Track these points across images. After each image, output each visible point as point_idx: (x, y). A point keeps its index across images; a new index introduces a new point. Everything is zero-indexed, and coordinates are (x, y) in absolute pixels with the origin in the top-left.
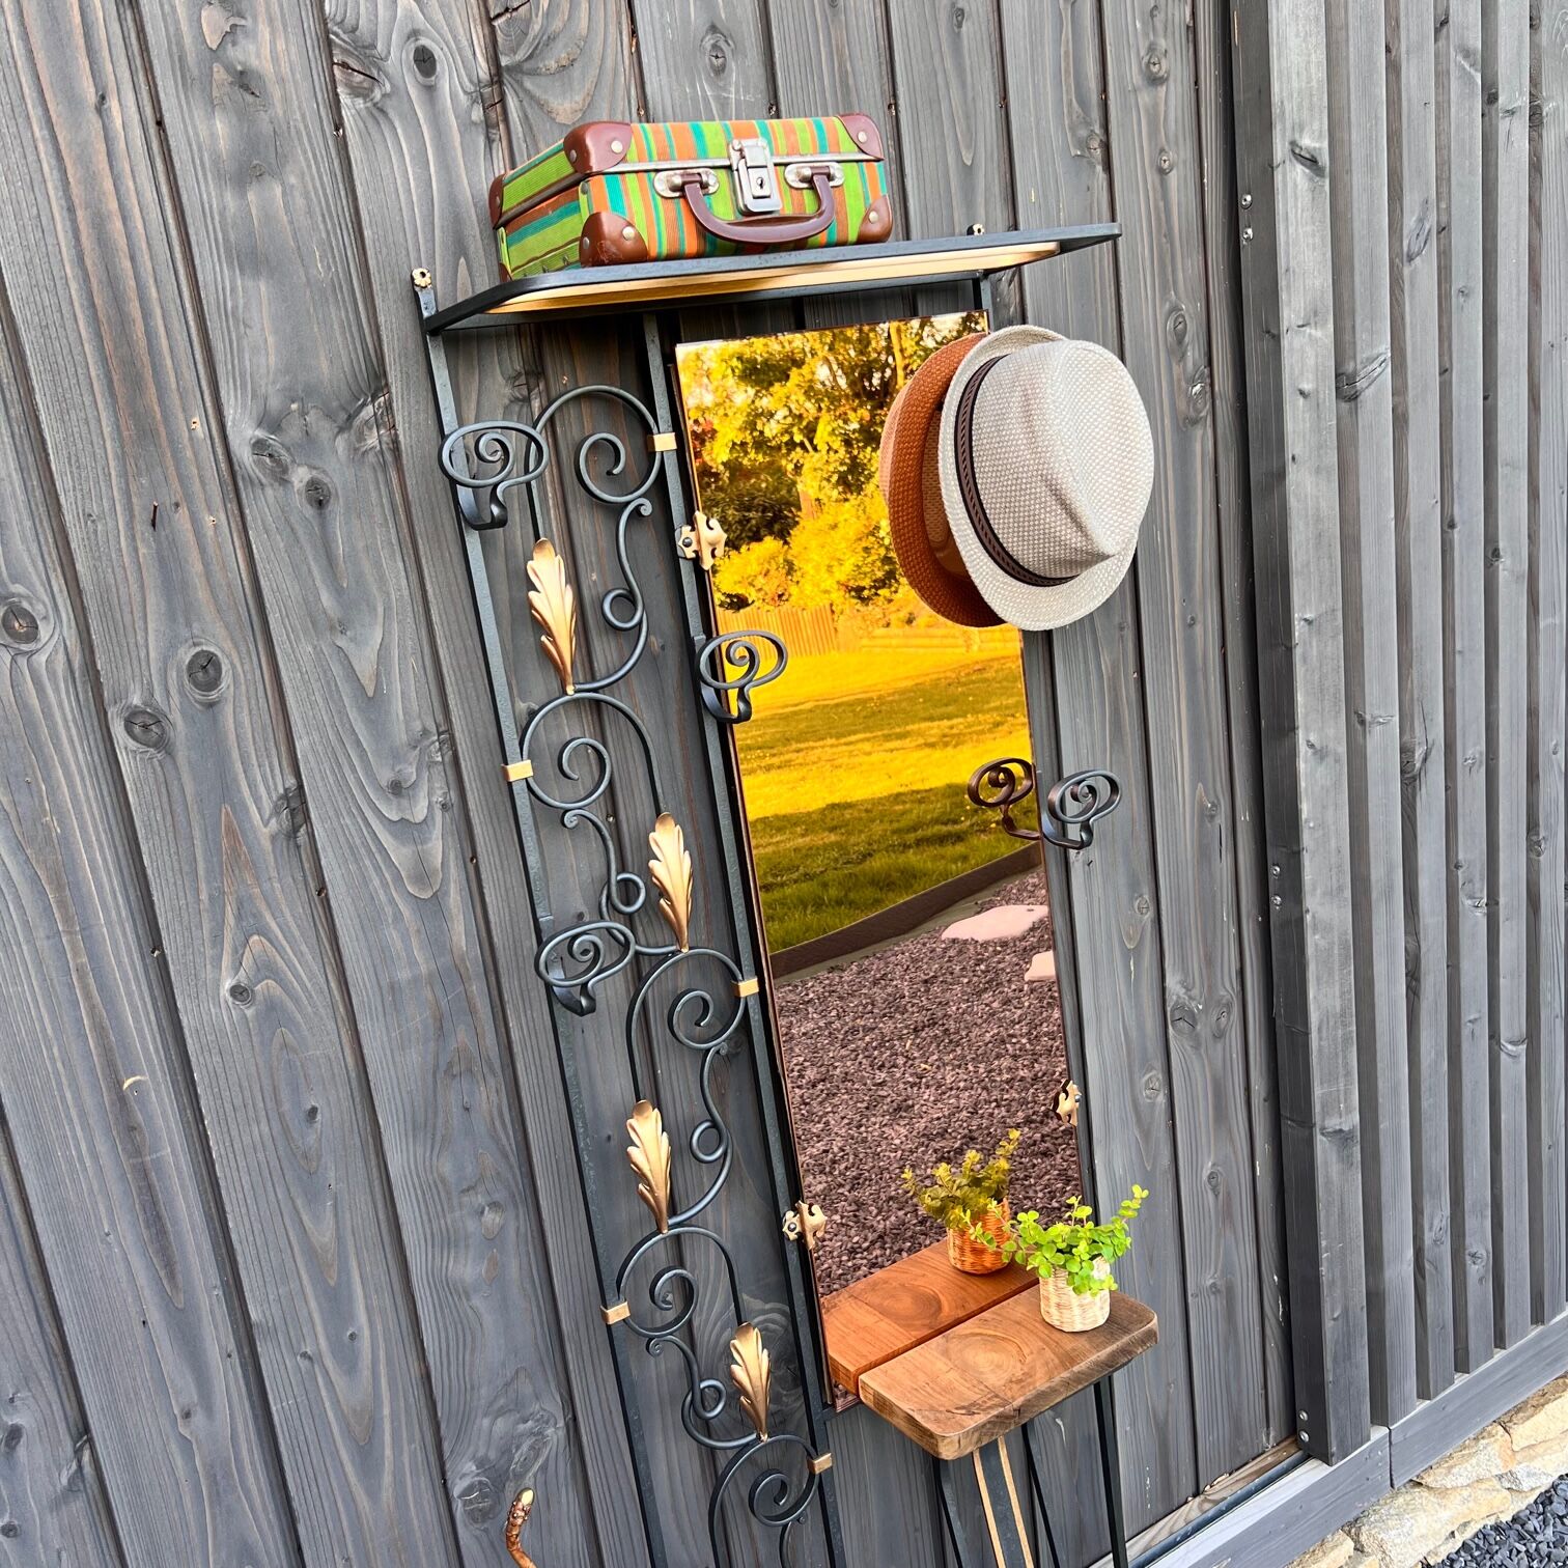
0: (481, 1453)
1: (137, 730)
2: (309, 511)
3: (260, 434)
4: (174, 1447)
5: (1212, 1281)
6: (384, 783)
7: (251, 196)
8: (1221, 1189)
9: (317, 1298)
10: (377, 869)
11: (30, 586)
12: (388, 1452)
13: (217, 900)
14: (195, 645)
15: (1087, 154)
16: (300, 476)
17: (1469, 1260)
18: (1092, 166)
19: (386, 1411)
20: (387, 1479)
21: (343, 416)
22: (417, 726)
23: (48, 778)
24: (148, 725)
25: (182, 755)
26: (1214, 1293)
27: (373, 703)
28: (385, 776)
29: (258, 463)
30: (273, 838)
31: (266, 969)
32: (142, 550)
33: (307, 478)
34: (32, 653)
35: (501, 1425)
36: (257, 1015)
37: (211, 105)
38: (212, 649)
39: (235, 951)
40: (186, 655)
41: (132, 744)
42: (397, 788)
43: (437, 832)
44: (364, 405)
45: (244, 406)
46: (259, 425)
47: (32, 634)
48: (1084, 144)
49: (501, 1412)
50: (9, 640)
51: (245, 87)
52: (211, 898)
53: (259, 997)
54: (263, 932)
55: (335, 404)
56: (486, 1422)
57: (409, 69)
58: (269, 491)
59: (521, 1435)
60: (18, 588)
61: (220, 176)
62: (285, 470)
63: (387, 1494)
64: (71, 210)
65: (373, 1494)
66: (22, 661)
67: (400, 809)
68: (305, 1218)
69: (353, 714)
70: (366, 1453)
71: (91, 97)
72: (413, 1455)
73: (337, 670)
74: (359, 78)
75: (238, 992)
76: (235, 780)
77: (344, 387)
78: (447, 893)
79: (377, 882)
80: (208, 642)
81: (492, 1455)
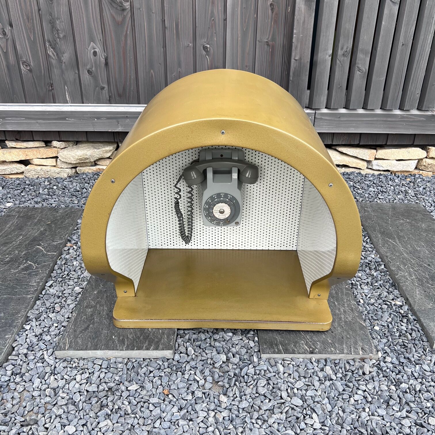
5: (267, 40)
8: (275, 11)
17: (356, 69)
26: (267, 45)
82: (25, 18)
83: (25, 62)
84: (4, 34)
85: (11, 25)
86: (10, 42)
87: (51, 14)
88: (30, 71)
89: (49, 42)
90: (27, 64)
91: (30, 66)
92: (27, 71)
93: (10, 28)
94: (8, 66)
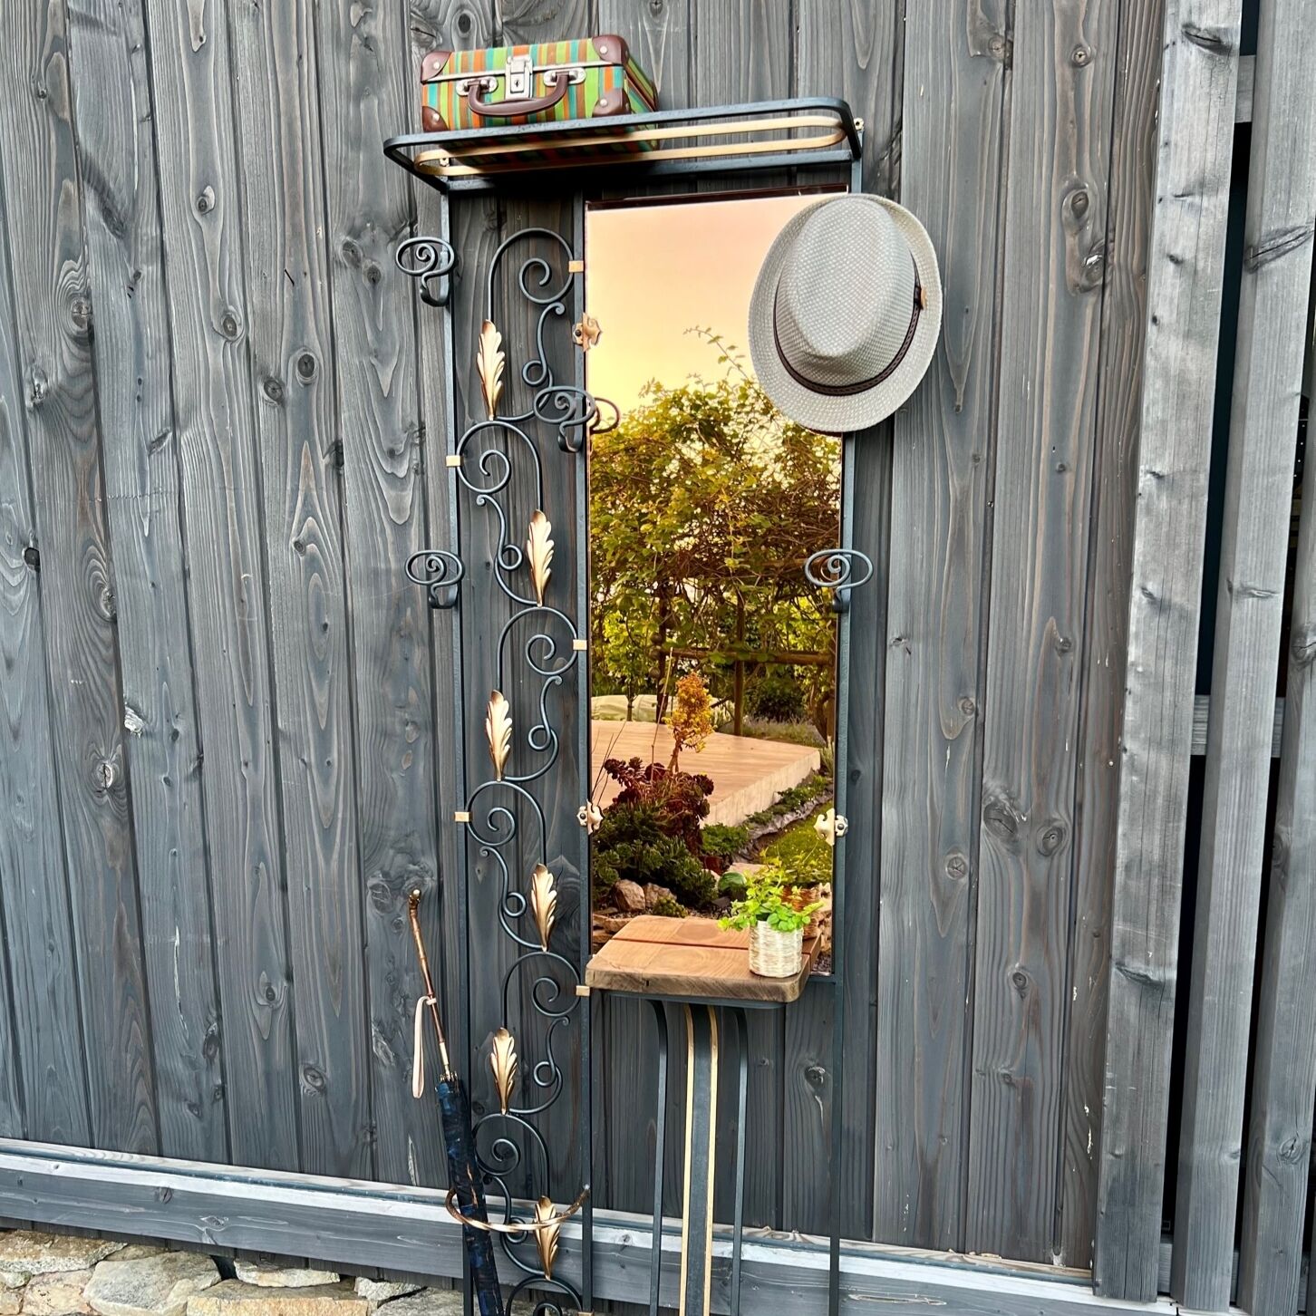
0: (386, 869)
1: (270, 390)
2: (367, 284)
3: (348, 239)
4: (238, 779)
6: (385, 450)
7: (362, 106)
9: (313, 732)
10: (376, 499)
11: (236, 307)
12: (338, 840)
13: (295, 491)
14: (305, 350)
15: (989, 54)
16: (367, 264)
18: (992, 63)
19: (340, 815)
20: (335, 856)
21: (394, 232)
22: (409, 419)
23: (231, 407)
24: (275, 388)
25: (288, 409)
27: (387, 401)
28: (386, 445)
29: (345, 255)
30: (327, 466)
31: (312, 538)
32: (286, 296)
33: (370, 265)
34: (232, 342)
35: (400, 859)
36: (306, 561)
37: (348, 57)
38: (311, 354)
39: (300, 522)
40: (299, 354)
41: (266, 397)
42: (392, 454)
43: (411, 486)
44: (405, 226)
45: (343, 222)
46: (349, 233)
47: (234, 333)
48: (985, 47)
49: (401, 851)
50: (224, 333)
51: (367, 46)
52: (292, 489)
53: (308, 551)
54: (316, 517)
55: (390, 225)
56: (391, 852)
57: (456, 29)
58: (349, 270)
59: (411, 872)
60: (231, 308)
61: (348, 97)
62: (359, 261)
63: (334, 865)
64: (279, 116)
65: (328, 860)
66: (228, 345)
67: (392, 466)
68: (314, 684)
69: (375, 405)
70: (327, 833)
71: (295, 58)
72: (350, 848)
73: (369, 377)
74: (426, 36)
75: (296, 544)
76: (313, 429)
77: (396, 214)
78: (411, 524)
79: (374, 505)
80: (310, 351)
81: (393, 873)
82: (327, 963)
83: (311, 1068)
84: (270, 996)
85: (289, 978)
86: (281, 1016)
87: (393, 957)
88: (323, 1090)
89: (379, 1023)
90: (316, 1075)
91: (321, 1077)
92: (314, 1089)
93: (285, 984)
94: (268, 1075)
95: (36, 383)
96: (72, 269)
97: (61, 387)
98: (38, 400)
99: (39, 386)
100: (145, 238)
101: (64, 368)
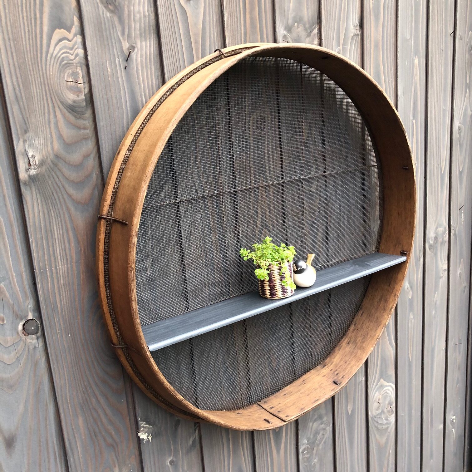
95: (30, 154)
96: (65, 38)
97: (57, 156)
98: (33, 172)
99: (33, 156)
100: (138, 16)
101: (60, 137)
